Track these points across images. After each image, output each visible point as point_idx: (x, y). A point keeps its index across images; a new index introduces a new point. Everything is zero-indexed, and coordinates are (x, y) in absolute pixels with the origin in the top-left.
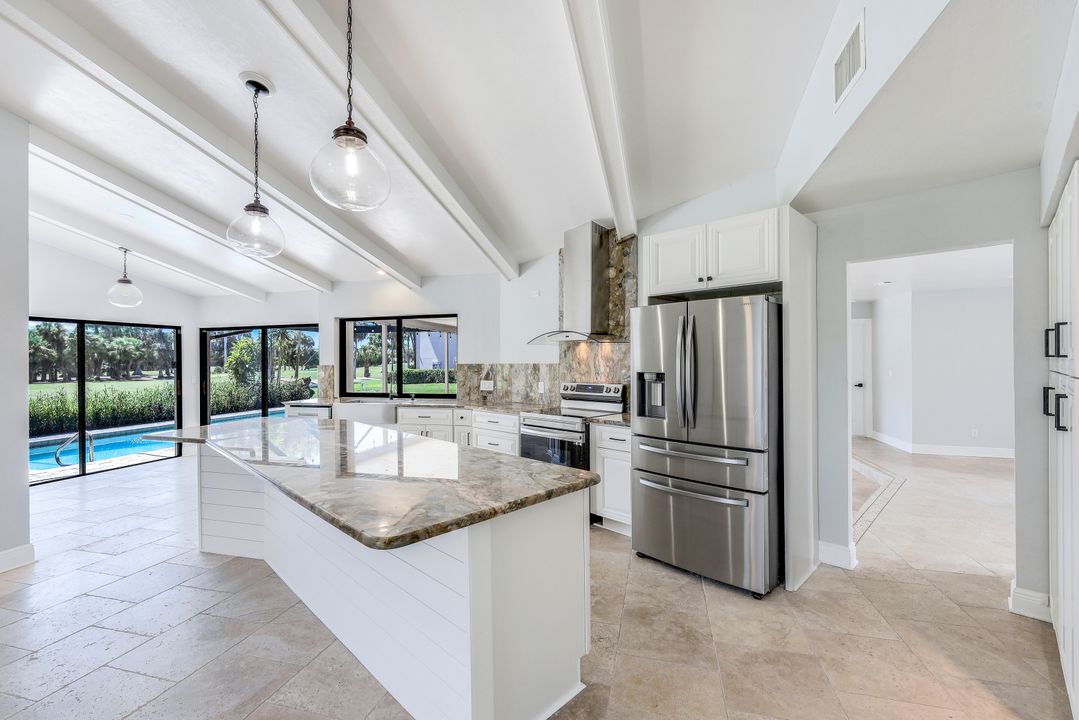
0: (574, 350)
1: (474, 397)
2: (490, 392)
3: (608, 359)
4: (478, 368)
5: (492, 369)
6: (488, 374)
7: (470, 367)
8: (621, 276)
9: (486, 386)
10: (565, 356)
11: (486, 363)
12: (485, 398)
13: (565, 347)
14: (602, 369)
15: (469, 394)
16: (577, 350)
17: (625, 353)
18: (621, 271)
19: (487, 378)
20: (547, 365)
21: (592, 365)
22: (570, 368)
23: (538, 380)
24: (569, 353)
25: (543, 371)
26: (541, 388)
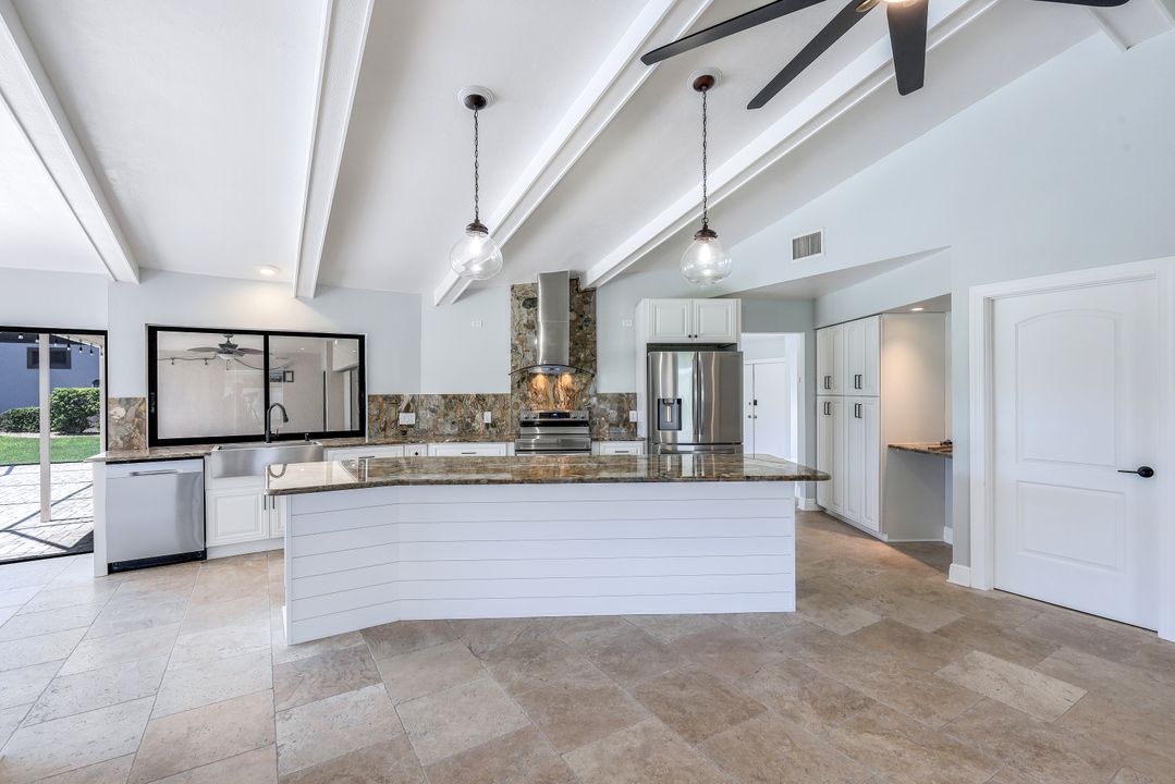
0: (530, 381)
1: (390, 432)
2: (411, 426)
3: (567, 390)
4: (396, 400)
5: (413, 400)
6: (408, 406)
7: (386, 398)
8: (582, 320)
9: (406, 419)
10: (519, 386)
11: (407, 394)
12: (405, 433)
13: (518, 377)
14: (562, 399)
15: (384, 430)
16: (534, 381)
17: (586, 385)
18: (582, 316)
19: (407, 410)
20: (495, 396)
21: (551, 395)
22: (525, 398)
23: (483, 410)
24: (524, 385)
25: (490, 401)
26: (488, 417)
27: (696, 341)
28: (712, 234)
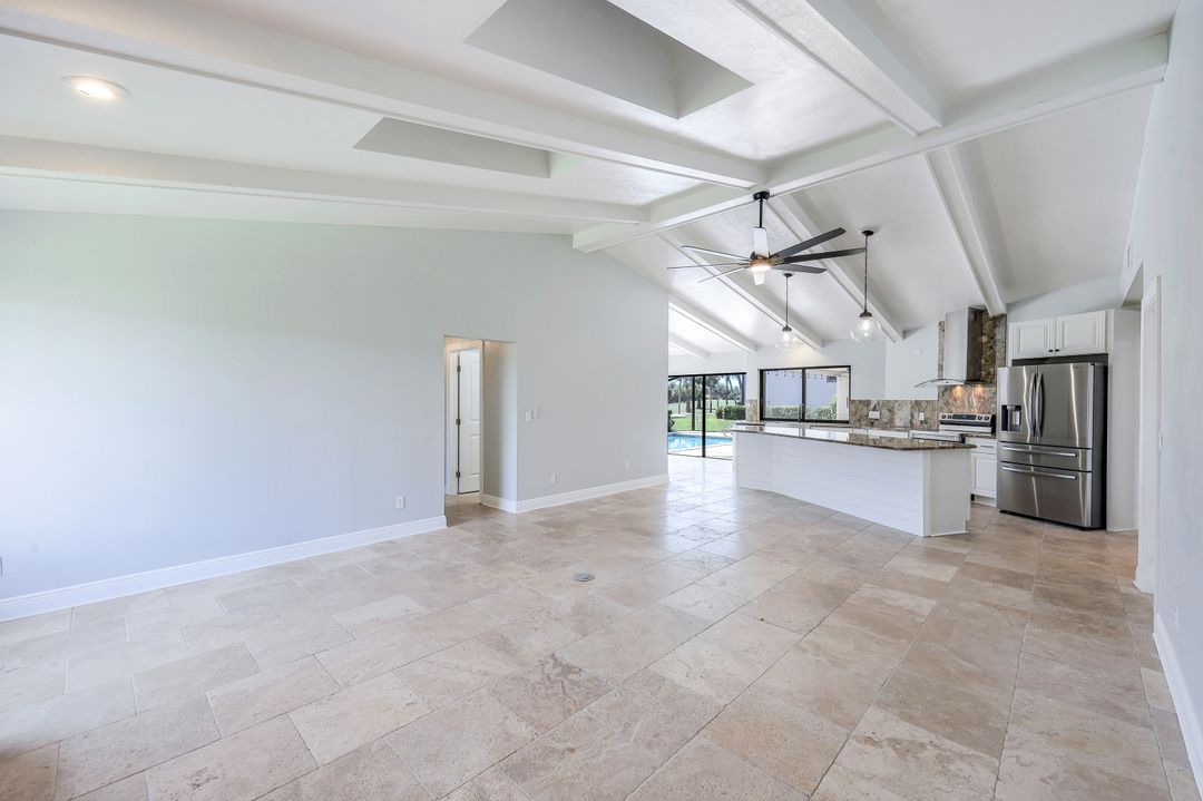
0: (951, 391)
1: (863, 423)
2: (876, 420)
3: (980, 398)
4: (868, 403)
5: (878, 404)
6: (875, 407)
7: (861, 402)
8: (992, 342)
9: (874, 415)
10: (943, 395)
11: (874, 399)
12: (872, 424)
13: (943, 389)
14: (975, 404)
15: (859, 421)
16: (954, 391)
17: (994, 393)
18: (992, 338)
19: (874, 409)
20: (927, 401)
21: (966, 401)
22: (947, 404)
23: (919, 411)
24: (947, 394)
25: (924, 405)
26: (922, 416)
27: (1058, 354)
28: (870, 315)
